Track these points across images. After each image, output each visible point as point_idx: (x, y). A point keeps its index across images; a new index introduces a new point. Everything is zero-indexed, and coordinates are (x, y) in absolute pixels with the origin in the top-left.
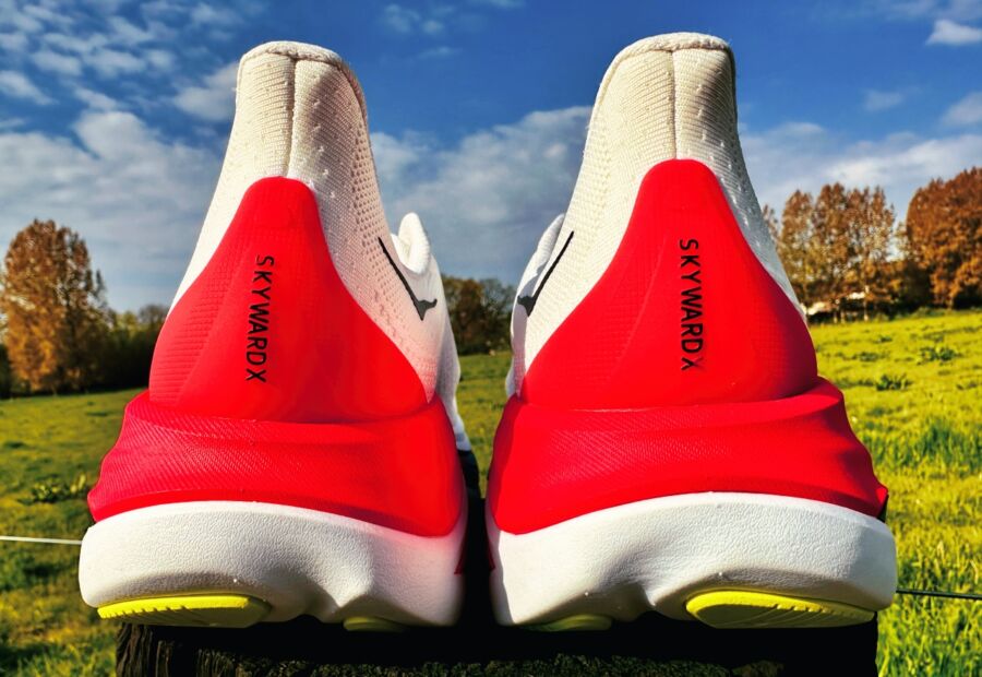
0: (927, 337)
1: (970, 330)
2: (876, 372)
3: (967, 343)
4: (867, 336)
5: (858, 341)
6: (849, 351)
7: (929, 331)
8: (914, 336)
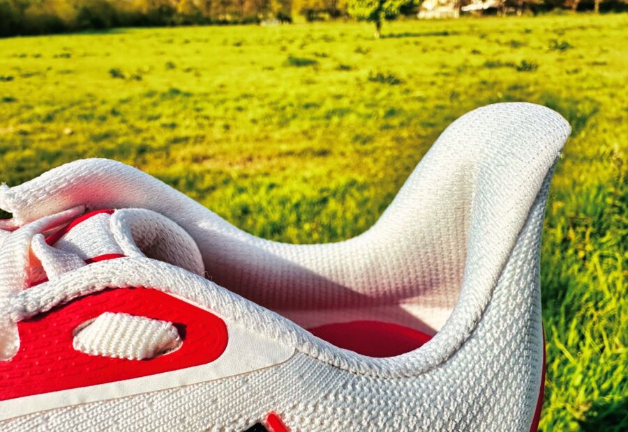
0: (555, 31)
1: (582, 28)
2: (518, 56)
3: (578, 38)
4: (517, 28)
5: (510, 31)
6: (503, 39)
7: (557, 27)
8: (547, 30)
